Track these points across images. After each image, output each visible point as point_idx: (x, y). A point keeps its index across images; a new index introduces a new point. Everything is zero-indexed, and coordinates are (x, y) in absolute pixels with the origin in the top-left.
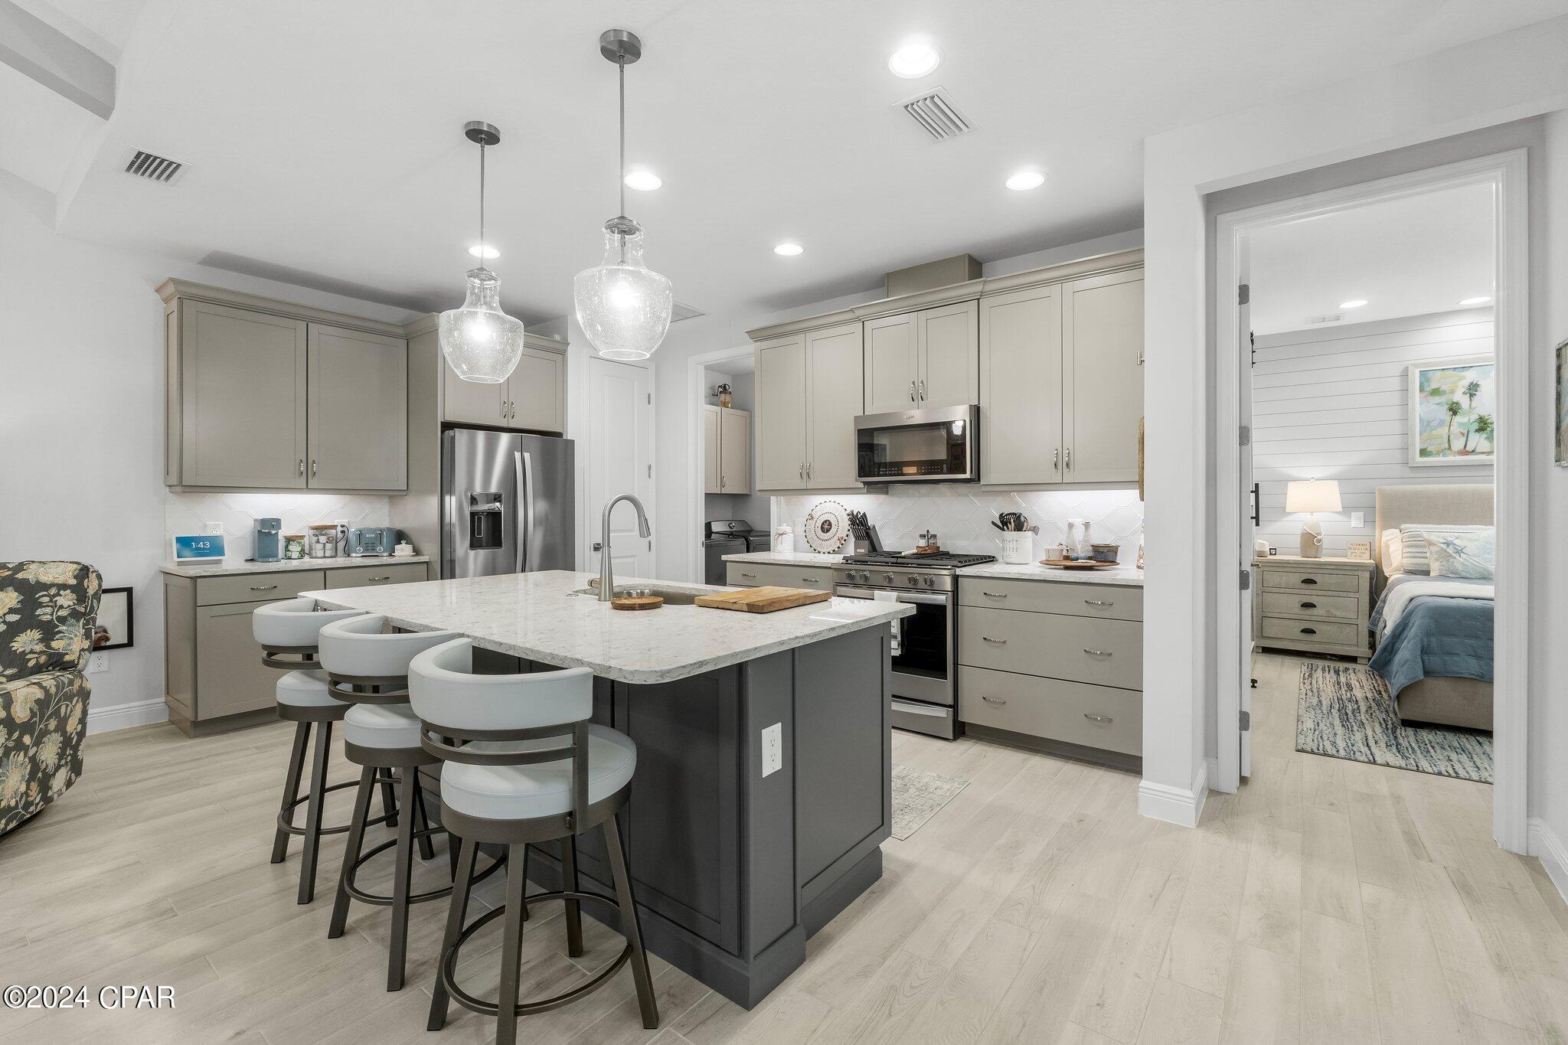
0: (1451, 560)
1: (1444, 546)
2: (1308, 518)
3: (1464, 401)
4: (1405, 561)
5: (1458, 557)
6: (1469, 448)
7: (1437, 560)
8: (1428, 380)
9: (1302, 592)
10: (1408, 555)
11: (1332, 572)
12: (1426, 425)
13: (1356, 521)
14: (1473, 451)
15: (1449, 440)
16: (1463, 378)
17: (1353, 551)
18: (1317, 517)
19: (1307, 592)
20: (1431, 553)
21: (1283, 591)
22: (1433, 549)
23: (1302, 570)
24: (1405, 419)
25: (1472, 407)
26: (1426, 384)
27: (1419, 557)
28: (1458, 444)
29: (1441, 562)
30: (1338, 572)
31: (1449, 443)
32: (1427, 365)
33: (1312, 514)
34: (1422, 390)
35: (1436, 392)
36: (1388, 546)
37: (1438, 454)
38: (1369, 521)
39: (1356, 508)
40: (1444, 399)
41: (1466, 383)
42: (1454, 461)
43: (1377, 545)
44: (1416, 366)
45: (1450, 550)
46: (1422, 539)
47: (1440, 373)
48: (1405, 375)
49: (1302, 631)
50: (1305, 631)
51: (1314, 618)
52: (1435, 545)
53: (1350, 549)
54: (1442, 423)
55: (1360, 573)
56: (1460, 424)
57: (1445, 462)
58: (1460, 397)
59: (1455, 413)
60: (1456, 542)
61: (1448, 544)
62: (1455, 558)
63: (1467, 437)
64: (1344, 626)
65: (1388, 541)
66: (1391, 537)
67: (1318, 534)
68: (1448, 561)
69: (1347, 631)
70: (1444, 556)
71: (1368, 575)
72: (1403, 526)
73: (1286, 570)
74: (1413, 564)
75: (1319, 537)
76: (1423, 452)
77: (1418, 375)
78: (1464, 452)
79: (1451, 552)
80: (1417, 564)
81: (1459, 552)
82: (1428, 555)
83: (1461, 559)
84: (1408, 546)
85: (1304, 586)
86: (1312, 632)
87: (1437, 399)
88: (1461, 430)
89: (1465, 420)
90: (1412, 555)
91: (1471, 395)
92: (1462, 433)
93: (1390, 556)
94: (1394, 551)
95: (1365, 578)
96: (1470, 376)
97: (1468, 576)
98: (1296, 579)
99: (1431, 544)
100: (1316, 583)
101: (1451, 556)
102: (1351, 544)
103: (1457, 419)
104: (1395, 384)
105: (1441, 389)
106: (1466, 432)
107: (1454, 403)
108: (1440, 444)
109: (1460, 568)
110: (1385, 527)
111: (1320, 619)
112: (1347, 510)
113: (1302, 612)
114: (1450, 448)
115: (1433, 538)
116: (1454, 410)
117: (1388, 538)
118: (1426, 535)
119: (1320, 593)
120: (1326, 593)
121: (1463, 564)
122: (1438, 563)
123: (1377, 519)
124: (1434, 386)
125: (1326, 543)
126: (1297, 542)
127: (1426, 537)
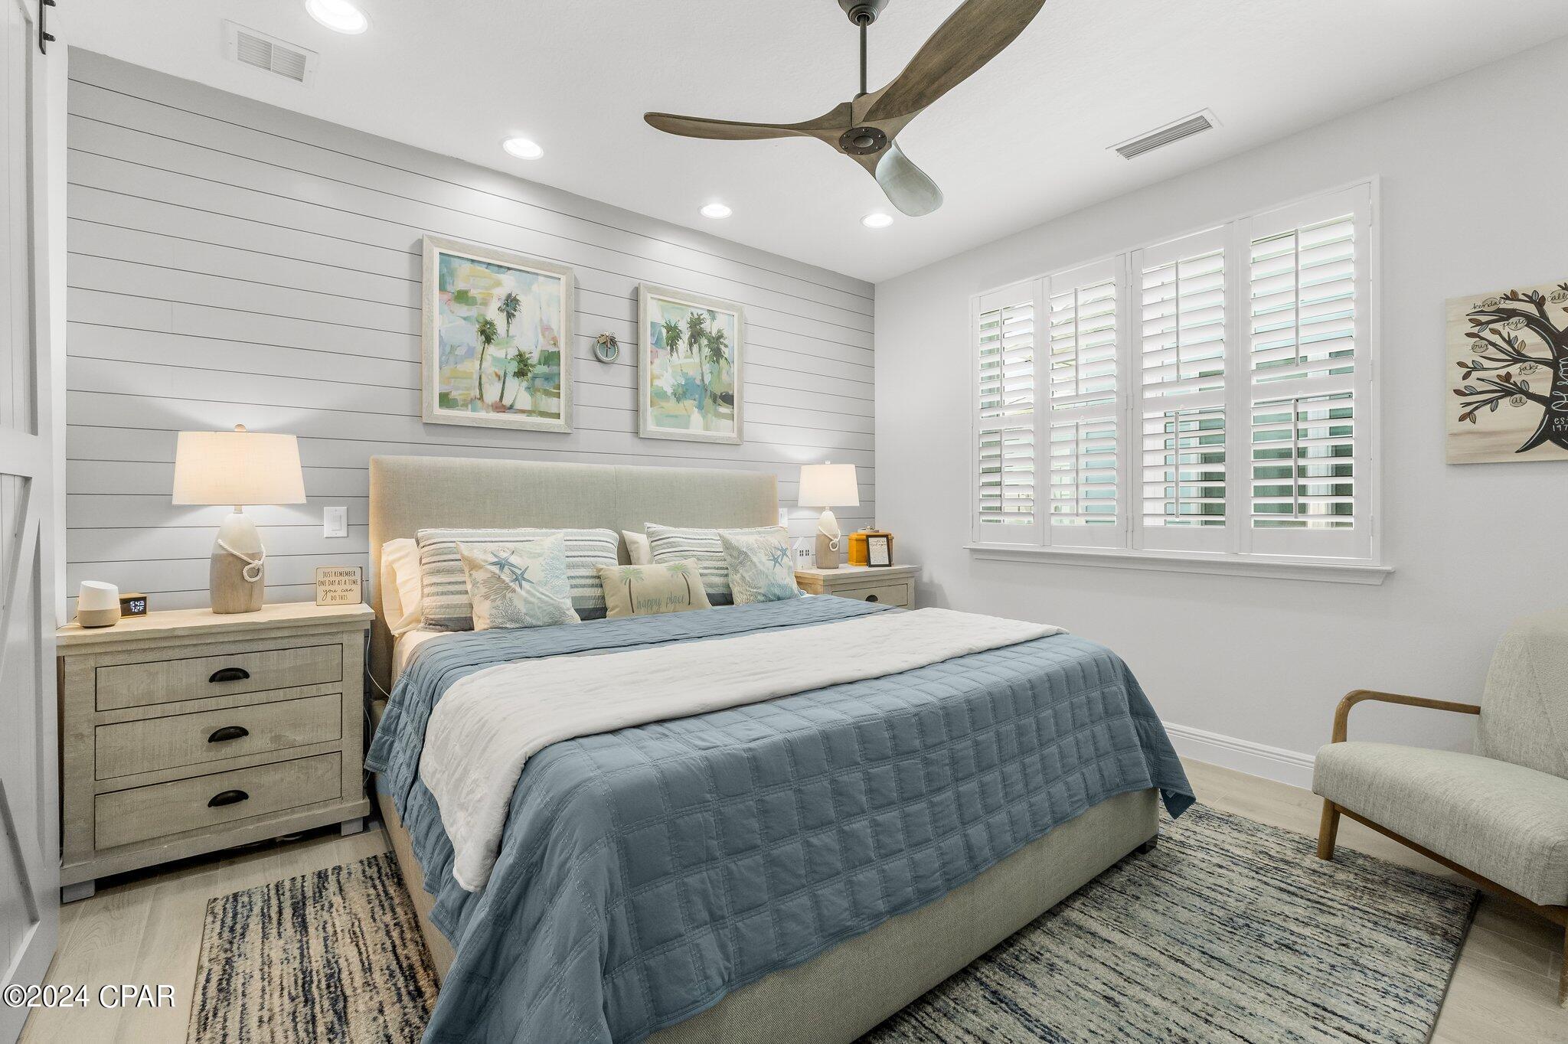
0: (509, 595)
1: (495, 569)
2: (228, 518)
3: (499, 321)
4: (428, 602)
5: (518, 589)
6: (507, 402)
7: (486, 597)
8: (452, 273)
9: (212, 704)
10: (434, 589)
11: (285, 643)
12: (449, 352)
13: (332, 524)
14: (511, 407)
15: (480, 384)
16: (498, 284)
17: (327, 588)
18: (252, 515)
19: (224, 702)
20: (475, 584)
21: (157, 711)
22: (480, 575)
23: (206, 651)
24: (417, 335)
25: (510, 335)
26: (448, 279)
27: (452, 593)
28: (492, 394)
29: (494, 601)
30: (299, 642)
31: (480, 390)
32: (451, 244)
33: (238, 507)
34: (442, 288)
35: (462, 297)
36: (393, 574)
37: (465, 405)
38: (358, 524)
39: (333, 498)
40: (473, 312)
41: (501, 292)
42: (487, 420)
43: (372, 570)
44: (436, 241)
45: (506, 577)
46: (458, 557)
47: (468, 265)
48: (417, 253)
49: (210, 805)
50: (221, 801)
51: (243, 762)
52: (481, 567)
53: (323, 583)
54: (470, 353)
55: (345, 639)
56: (496, 360)
57: (474, 419)
58: (494, 314)
59: (488, 340)
60: (513, 560)
61: (501, 565)
62: (514, 591)
63: (504, 383)
64: (312, 762)
65: (394, 561)
66: (398, 555)
67: (253, 556)
68: (504, 597)
69: (320, 772)
70: (498, 588)
71: (360, 639)
72: (421, 533)
73: (170, 654)
74: (441, 607)
75: (256, 563)
76: (445, 400)
77: (437, 259)
78: (500, 407)
79: (507, 580)
80: (448, 607)
81: (519, 578)
82: (469, 587)
83: (523, 593)
84: (433, 573)
85: (218, 688)
86: (239, 796)
87: (463, 310)
88: (496, 370)
89: (501, 354)
90: (440, 589)
91: (510, 316)
92: (497, 375)
93: (397, 591)
94: (407, 581)
95: (356, 646)
96: (508, 284)
97: (535, 622)
98: (196, 673)
99: (474, 566)
100: (246, 675)
101: (508, 587)
102: (325, 574)
103: (491, 350)
104: (402, 266)
105: (470, 294)
106: (502, 374)
107: (487, 322)
108: (468, 389)
109: (522, 608)
110: (387, 535)
111: (257, 760)
112: (316, 501)
113: (212, 755)
114: (481, 398)
115: (477, 553)
116: (487, 334)
117: (391, 558)
118: (465, 549)
119: (262, 697)
120: (273, 695)
121: (526, 601)
122: (487, 604)
123: (372, 520)
124: (460, 285)
125: (272, 571)
126: (202, 575)
127: (466, 553)
